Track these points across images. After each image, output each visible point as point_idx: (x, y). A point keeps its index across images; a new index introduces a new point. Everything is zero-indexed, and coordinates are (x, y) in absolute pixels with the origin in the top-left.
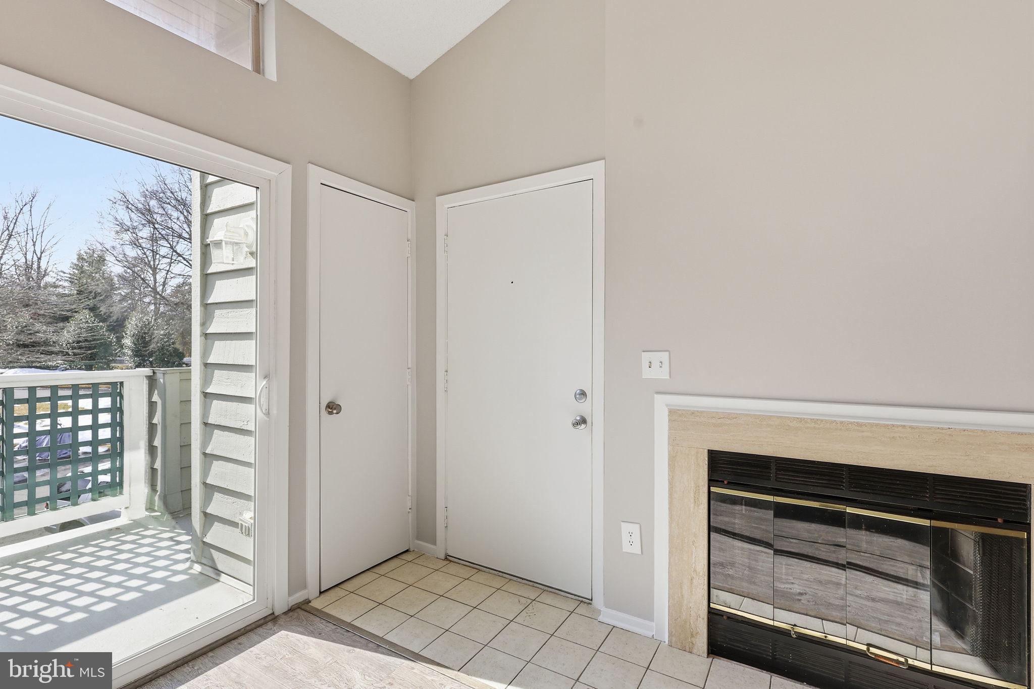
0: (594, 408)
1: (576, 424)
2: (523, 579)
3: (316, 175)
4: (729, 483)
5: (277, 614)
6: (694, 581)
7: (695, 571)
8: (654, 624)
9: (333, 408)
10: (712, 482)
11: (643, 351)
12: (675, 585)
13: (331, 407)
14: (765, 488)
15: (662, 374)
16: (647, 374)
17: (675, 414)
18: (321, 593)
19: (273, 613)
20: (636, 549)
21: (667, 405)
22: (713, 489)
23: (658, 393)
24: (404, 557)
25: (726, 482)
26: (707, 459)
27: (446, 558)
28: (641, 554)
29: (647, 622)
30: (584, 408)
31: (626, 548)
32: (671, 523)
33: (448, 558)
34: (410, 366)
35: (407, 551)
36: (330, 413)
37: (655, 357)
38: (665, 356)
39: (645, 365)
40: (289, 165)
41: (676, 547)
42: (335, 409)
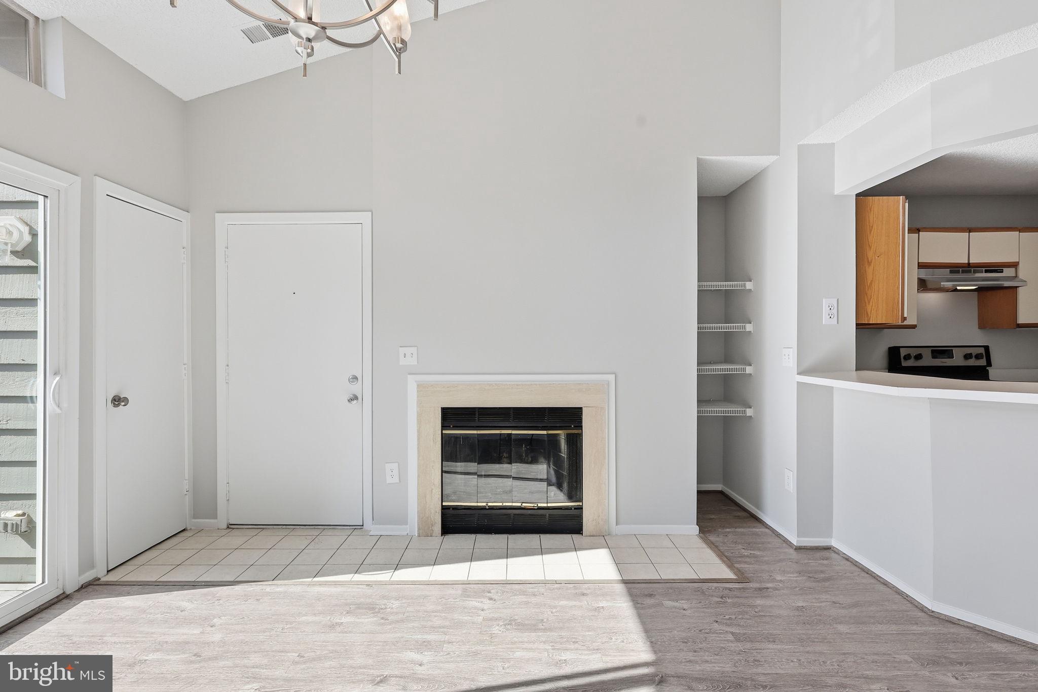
0: (365, 389)
1: (350, 400)
2: (305, 525)
3: (102, 187)
4: (453, 426)
5: (68, 593)
6: (433, 491)
7: (434, 484)
8: (408, 526)
9: (118, 401)
10: (444, 427)
11: (401, 347)
12: (422, 497)
13: (117, 400)
14: (473, 427)
15: (412, 361)
16: (403, 362)
17: (420, 386)
18: (108, 571)
19: (64, 593)
20: (396, 480)
21: (416, 382)
22: (444, 432)
23: (409, 374)
24: (182, 534)
25: (451, 426)
26: (441, 413)
27: (228, 527)
28: (399, 482)
29: (404, 526)
30: (356, 388)
31: (389, 480)
32: (419, 457)
33: (230, 526)
34: (185, 362)
35: (184, 530)
36: (116, 406)
37: (408, 350)
38: (414, 350)
39: (402, 356)
40: (79, 178)
41: (423, 471)
42: (123, 402)
